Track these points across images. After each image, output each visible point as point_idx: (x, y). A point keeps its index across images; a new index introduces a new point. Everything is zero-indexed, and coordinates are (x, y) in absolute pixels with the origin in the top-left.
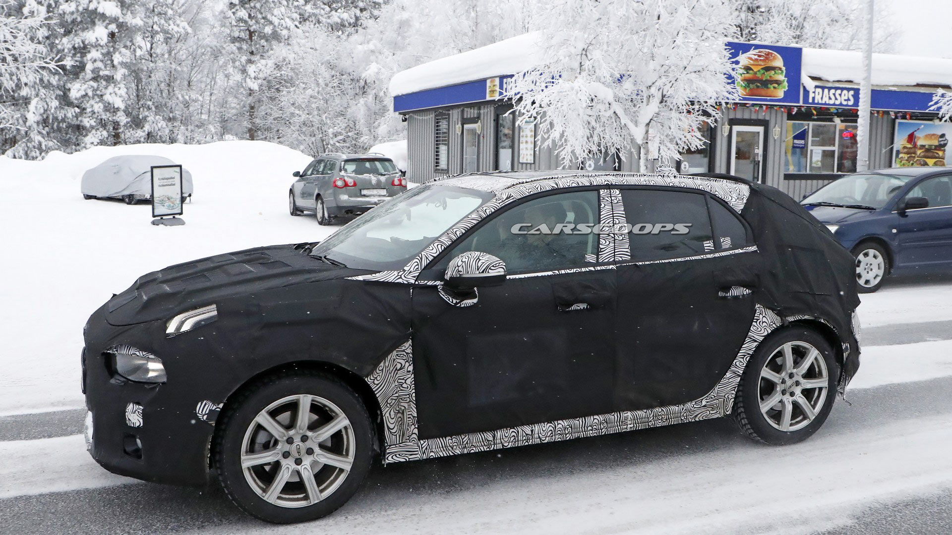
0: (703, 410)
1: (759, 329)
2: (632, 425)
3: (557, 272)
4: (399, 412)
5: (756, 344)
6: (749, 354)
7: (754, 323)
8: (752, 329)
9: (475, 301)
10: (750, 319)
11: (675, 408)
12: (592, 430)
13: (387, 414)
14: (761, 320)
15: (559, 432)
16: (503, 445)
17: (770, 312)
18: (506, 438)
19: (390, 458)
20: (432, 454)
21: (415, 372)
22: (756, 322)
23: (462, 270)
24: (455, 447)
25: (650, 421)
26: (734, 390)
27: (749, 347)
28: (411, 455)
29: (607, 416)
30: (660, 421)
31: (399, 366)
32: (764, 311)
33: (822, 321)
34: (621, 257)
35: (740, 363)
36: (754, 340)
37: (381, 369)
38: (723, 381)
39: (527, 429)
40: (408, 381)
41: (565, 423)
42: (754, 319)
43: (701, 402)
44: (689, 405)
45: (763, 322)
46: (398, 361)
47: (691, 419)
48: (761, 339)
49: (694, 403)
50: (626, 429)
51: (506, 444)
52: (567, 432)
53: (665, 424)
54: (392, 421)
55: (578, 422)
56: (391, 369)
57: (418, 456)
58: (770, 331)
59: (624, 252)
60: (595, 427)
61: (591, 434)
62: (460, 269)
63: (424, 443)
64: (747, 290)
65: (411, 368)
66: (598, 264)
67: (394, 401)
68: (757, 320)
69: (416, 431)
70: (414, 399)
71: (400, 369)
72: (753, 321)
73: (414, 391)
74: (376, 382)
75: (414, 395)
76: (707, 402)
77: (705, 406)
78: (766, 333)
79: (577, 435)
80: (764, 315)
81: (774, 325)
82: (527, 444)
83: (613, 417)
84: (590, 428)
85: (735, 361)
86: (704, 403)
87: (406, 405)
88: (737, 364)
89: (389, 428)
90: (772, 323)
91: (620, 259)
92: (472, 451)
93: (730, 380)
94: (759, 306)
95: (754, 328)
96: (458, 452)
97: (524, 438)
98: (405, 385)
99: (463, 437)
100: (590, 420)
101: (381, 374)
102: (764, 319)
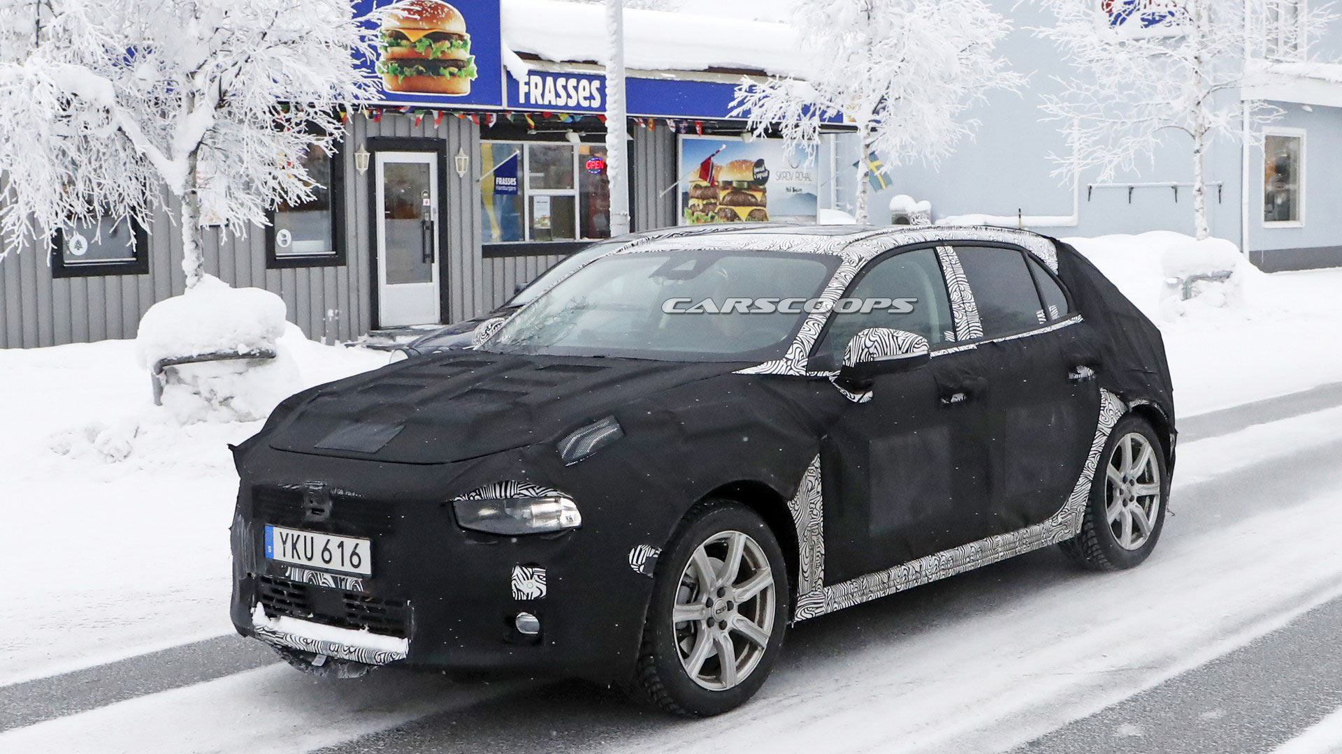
0: (1059, 529)
1: (1107, 419)
2: (1003, 553)
4: (812, 549)
5: (1105, 438)
6: (1099, 452)
7: (1101, 412)
8: (1100, 419)
9: (871, 394)
10: (1096, 408)
11: (1037, 528)
12: (970, 562)
13: (803, 552)
14: (1107, 407)
15: (943, 567)
16: (896, 589)
17: (1113, 397)
18: (900, 577)
19: (799, 615)
20: (836, 605)
21: (823, 493)
22: (1103, 410)
23: (875, 351)
24: (855, 595)
25: (1017, 547)
26: (1085, 501)
27: (1099, 442)
28: (817, 608)
29: (982, 542)
30: (1025, 546)
31: (810, 486)
32: (1108, 396)
33: (1156, 406)
34: (976, 334)
35: (1092, 466)
36: (1103, 433)
37: (799, 491)
38: (1076, 489)
39: (916, 565)
40: (818, 506)
41: (948, 554)
42: (1101, 407)
43: (1057, 518)
44: (1048, 523)
45: (1109, 410)
46: (809, 479)
47: (1049, 542)
48: (1109, 431)
49: (1051, 521)
50: (998, 558)
51: (898, 587)
52: (949, 566)
53: (1030, 549)
54: (806, 562)
55: (958, 552)
56: (804, 490)
57: (823, 609)
58: (1115, 421)
59: (977, 327)
60: (972, 558)
61: (969, 567)
62: (872, 350)
63: (829, 591)
64: (1091, 371)
65: (820, 489)
66: (957, 343)
67: (809, 534)
68: (1104, 407)
69: (822, 575)
70: (822, 530)
71: (812, 490)
72: (1100, 410)
73: (822, 519)
74: (796, 509)
75: (822, 524)
76: (1062, 518)
77: (1061, 524)
78: (1112, 424)
79: (958, 570)
80: (1109, 401)
81: (1119, 413)
82: (916, 584)
83: (986, 543)
84: (968, 560)
85: (1088, 462)
86: (1060, 520)
87: (817, 539)
88: (1089, 465)
89: (803, 571)
90: (1117, 411)
91: (976, 336)
92: (870, 599)
93: (1083, 487)
94: (1103, 390)
95: (1102, 418)
96: (858, 600)
97: (914, 577)
98: (815, 512)
99: (861, 580)
100: (968, 548)
101: (799, 500)
102: (1110, 406)
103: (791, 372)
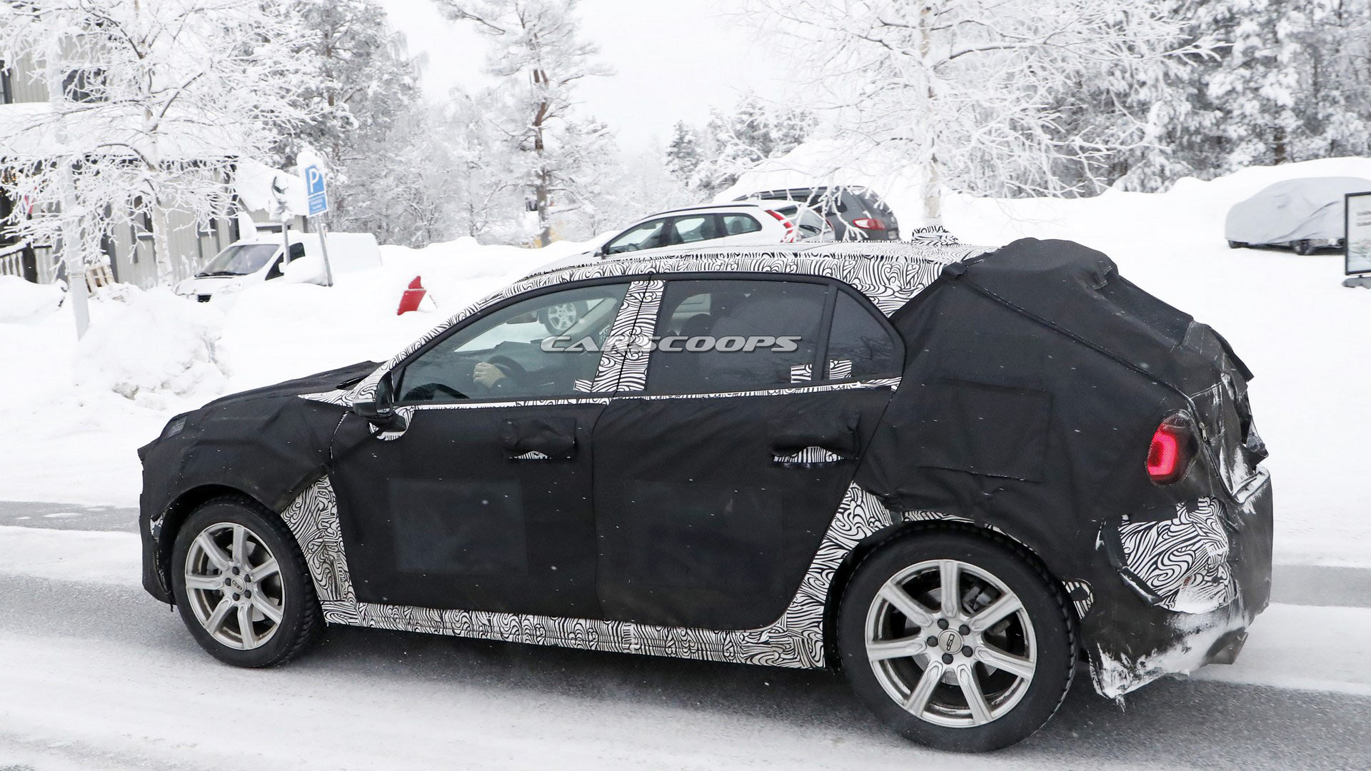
0: (767, 650)
1: (847, 527)
2: (638, 647)
3: (522, 403)
4: (325, 562)
5: (841, 552)
6: (831, 568)
7: (838, 515)
8: (833, 524)
9: (401, 434)
10: (831, 508)
11: (709, 635)
12: (576, 639)
13: (311, 562)
14: (852, 511)
15: (527, 631)
16: (454, 632)
17: (872, 499)
18: (456, 622)
19: (328, 617)
20: (372, 623)
21: (341, 514)
22: (843, 513)
24: (397, 620)
25: (670, 647)
26: (818, 626)
27: (829, 557)
28: (350, 618)
29: (597, 623)
30: (685, 650)
31: (321, 506)
32: (860, 495)
33: (997, 529)
34: (628, 386)
35: (817, 583)
36: (837, 544)
37: (298, 505)
38: (792, 607)
39: (483, 617)
40: (334, 526)
41: (536, 620)
42: (838, 507)
43: (761, 634)
44: (738, 635)
45: (855, 516)
46: (320, 499)
47: (741, 659)
48: (853, 544)
49: (745, 634)
50: (629, 649)
51: (458, 632)
52: (538, 633)
53: (695, 656)
54: (318, 571)
55: (552, 623)
56: (313, 508)
57: (357, 621)
58: (869, 534)
59: (635, 379)
60: (580, 635)
61: (572, 644)
63: (362, 607)
64: (835, 456)
65: (335, 510)
66: (592, 395)
67: (316, 547)
68: (846, 510)
69: (351, 589)
70: (343, 549)
71: (323, 510)
72: (836, 512)
73: (341, 539)
74: (293, 521)
75: (342, 543)
76: (770, 637)
77: (766, 643)
78: (861, 536)
79: (553, 642)
80: (859, 503)
81: (877, 524)
82: (484, 637)
83: (606, 627)
84: (572, 636)
85: (807, 576)
86: (764, 638)
87: (335, 555)
88: (811, 581)
89: (316, 579)
90: (873, 520)
91: (627, 389)
92: (418, 631)
93: (805, 608)
94: (855, 485)
95: (838, 523)
96: (401, 627)
97: (481, 628)
98: (329, 530)
99: (406, 609)
100: (571, 624)
101: (298, 512)
102: (858, 511)
103: (340, 402)
